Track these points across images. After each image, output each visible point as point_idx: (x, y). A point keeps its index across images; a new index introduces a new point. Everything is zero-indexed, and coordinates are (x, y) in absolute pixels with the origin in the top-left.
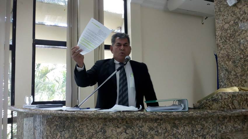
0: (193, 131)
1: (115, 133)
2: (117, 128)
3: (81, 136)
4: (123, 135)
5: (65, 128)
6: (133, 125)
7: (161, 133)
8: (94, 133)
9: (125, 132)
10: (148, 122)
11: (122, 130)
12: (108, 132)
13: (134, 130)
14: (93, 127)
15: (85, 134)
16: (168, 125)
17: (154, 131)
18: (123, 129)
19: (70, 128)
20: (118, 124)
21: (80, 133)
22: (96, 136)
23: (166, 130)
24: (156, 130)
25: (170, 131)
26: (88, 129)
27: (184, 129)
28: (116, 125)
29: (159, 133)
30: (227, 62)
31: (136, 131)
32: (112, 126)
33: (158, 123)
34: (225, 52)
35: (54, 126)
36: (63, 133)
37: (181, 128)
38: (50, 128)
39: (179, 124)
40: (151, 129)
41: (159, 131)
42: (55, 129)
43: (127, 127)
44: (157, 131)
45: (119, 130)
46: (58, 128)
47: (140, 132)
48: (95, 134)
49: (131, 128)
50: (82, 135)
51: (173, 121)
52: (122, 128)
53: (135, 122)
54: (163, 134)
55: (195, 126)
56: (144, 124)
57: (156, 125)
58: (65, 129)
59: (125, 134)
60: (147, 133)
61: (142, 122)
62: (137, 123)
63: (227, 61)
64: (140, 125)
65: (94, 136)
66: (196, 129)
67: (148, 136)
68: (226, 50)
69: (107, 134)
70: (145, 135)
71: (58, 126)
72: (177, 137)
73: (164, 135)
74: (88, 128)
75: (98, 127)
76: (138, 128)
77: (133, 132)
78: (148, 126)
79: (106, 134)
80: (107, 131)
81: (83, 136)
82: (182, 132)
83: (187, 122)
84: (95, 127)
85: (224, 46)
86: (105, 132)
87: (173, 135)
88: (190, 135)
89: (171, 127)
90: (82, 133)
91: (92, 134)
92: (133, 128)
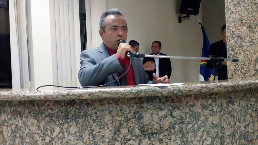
0: (248, 105)
1: (156, 117)
2: (158, 110)
3: (100, 129)
4: (167, 120)
5: (69, 118)
6: (182, 105)
7: (217, 111)
8: (122, 122)
9: (171, 115)
10: (200, 98)
11: (166, 113)
12: (146, 117)
13: (184, 111)
14: (121, 112)
15: (107, 125)
16: (224, 100)
17: (208, 110)
18: (168, 111)
19: (79, 118)
20: (160, 104)
21: (98, 124)
22: (126, 125)
23: (222, 107)
24: (210, 109)
25: (226, 108)
26: (112, 116)
27: (240, 104)
28: (158, 107)
29: (214, 112)
30: (240, 28)
31: (186, 113)
32: (152, 108)
33: (213, 98)
34: (238, 16)
35: (46, 117)
36: (66, 126)
37: (237, 103)
38: (38, 121)
39: (234, 99)
40: (204, 108)
41: (214, 109)
42: (48, 122)
43: (174, 108)
44: (212, 109)
45: (162, 113)
46: (55, 120)
47: (190, 113)
48: (125, 122)
49: (179, 109)
50: (102, 127)
51: (229, 95)
52: (166, 111)
53: (185, 99)
54: (218, 114)
55: (250, 99)
56: (196, 102)
57: (210, 101)
58: (69, 120)
59: (172, 117)
60: (200, 114)
61: (193, 100)
62: (186, 100)
63: (241, 26)
64: (191, 103)
65: (123, 126)
66: (250, 103)
67: (201, 117)
68: (239, 14)
69: (145, 121)
70: (198, 117)
71: (54, 116)
72: (233, 115)
73: (220, 114)
74: (112, 114)
75: (129, 111)
76: (189, 108)
77: (182, 114)
78: (201, 105)
79: (142, 121)
80: (144, 116)
81: (104, 128)
82: (238, 108)
83: (242, 95)
84: (125, 112)
85: (236, 9)
86: (141, 118)
87: (229, 113)
88: (245, 111)
89: (227, 103)
90: (103, 123)
91: (120, 123)
92: (181, 108)
